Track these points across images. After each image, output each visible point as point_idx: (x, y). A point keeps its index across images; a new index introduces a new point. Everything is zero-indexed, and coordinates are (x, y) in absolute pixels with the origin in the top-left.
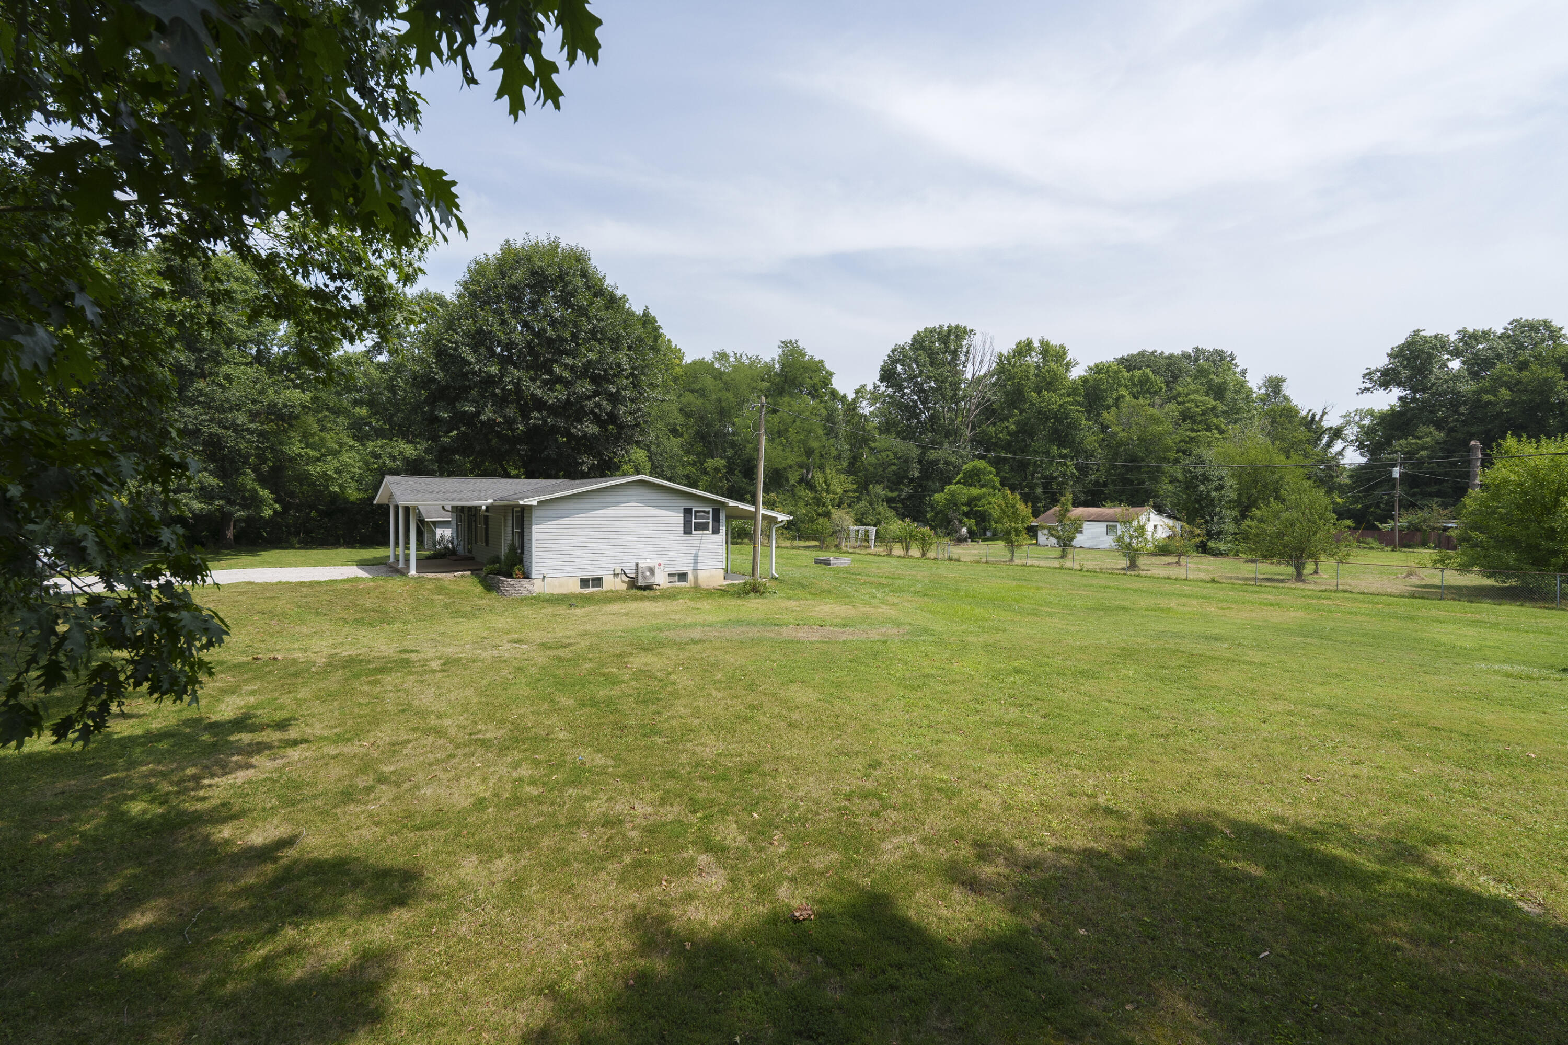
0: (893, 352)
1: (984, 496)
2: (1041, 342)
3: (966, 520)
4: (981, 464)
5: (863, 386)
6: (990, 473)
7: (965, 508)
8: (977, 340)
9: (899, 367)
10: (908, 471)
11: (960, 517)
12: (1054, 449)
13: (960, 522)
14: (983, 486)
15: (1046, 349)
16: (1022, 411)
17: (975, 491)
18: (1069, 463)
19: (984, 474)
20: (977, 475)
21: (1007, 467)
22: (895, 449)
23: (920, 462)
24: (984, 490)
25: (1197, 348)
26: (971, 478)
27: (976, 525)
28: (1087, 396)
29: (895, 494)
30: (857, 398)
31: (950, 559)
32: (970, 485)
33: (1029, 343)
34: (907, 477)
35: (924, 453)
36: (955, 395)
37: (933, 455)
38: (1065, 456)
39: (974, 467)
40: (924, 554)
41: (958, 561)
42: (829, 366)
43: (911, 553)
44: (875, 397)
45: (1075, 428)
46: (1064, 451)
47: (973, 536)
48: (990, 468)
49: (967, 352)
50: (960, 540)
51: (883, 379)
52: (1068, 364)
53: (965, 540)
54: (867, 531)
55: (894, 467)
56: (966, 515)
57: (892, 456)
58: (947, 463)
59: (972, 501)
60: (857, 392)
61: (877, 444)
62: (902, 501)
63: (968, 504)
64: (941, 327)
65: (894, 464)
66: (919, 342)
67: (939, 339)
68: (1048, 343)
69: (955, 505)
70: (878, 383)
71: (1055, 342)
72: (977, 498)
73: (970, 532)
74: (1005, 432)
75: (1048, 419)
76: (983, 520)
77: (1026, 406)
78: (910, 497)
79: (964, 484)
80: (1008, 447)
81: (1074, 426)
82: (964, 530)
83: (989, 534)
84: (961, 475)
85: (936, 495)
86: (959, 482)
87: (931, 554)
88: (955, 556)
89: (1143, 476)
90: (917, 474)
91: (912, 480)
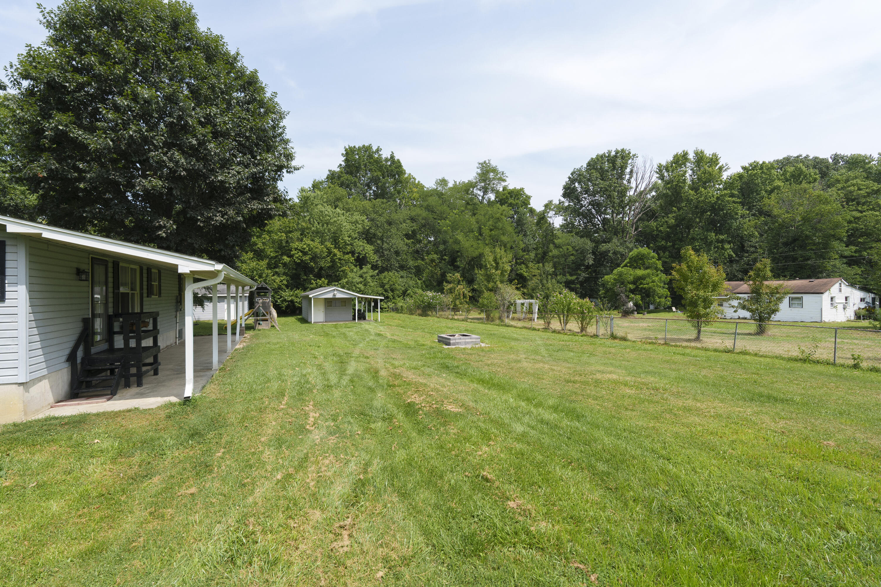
0: (572, 174)
1: (648, 275)
2: (696, 153)
3: (632, 296)
4: (644, 250)
5: (551, 202)
6: (653, 258)
7: (632, 286)
8: (639, 162)
9: (577, 184)
10: (584, 260)
11: (627, 293)
12: (712, 236)
13: (628, 297)
14: (647, 268)
15: (700, 158)
16: (679, 209)
17: (640, 272)
18: (727, 246)
19: (648, 259)
20: (641, 259)
21: (667, 253)
22: (574, 244)
23: (594, 253)
24: (648, 271)
25: (836, 155)
26: (635, 261)
27: (642, 300)
28: (741, 190)
29: (574, 278)
30: (545, 210)
31: (613, 337)
32: (635, 268)
33: (685, 155)
34: (584, 265)
35: (597, 247)
36: (622, 201)
37: (604, 247)
38: (722, 241)
39: (639, 253)
40: (583, 329)
41: (624, 339)
42: (528, 192)
43: (569, 326)
44: (560, 209)
45: (732, 218)
46: (722, 237)
47: (639, 309)
48: (653, 254)
49: (631, 172)
50: (626, 313)
51: (565, 195)
52: (721, 168)
53: (632, 312)
54: (531, 304)
55: (572, 257)
56: (632, 291)
57: (571, 249)
58: (615, 253)
59: (637, 280)
60: (546, 206)
61: (559, 240)
62: (581, 284)
63: (634, 283)
64: (610, 152)
65: (572, 255)
66: (592, 165)
67: (608, 160)
68: (702, 152)
69: (622, 283)
70: (563, 199)
71: (708, 152)
72: (643, 278)
73: (636, 305)
74: (665, 226)
75: (704, 212)
76: (648, 296)
77: (683, 204)
78: (587, 280)
79: (630, 267)
80: (667, 237)
81: (731, 216)
82: (631, 304)
83: (652, 307)
84: (627, 260)
85: (606, 277)
86: (626, 266)
87: (591, 330)
88: (620, 333)
89: (808, 254)
90: (591, 262)
91: (588, 267)
